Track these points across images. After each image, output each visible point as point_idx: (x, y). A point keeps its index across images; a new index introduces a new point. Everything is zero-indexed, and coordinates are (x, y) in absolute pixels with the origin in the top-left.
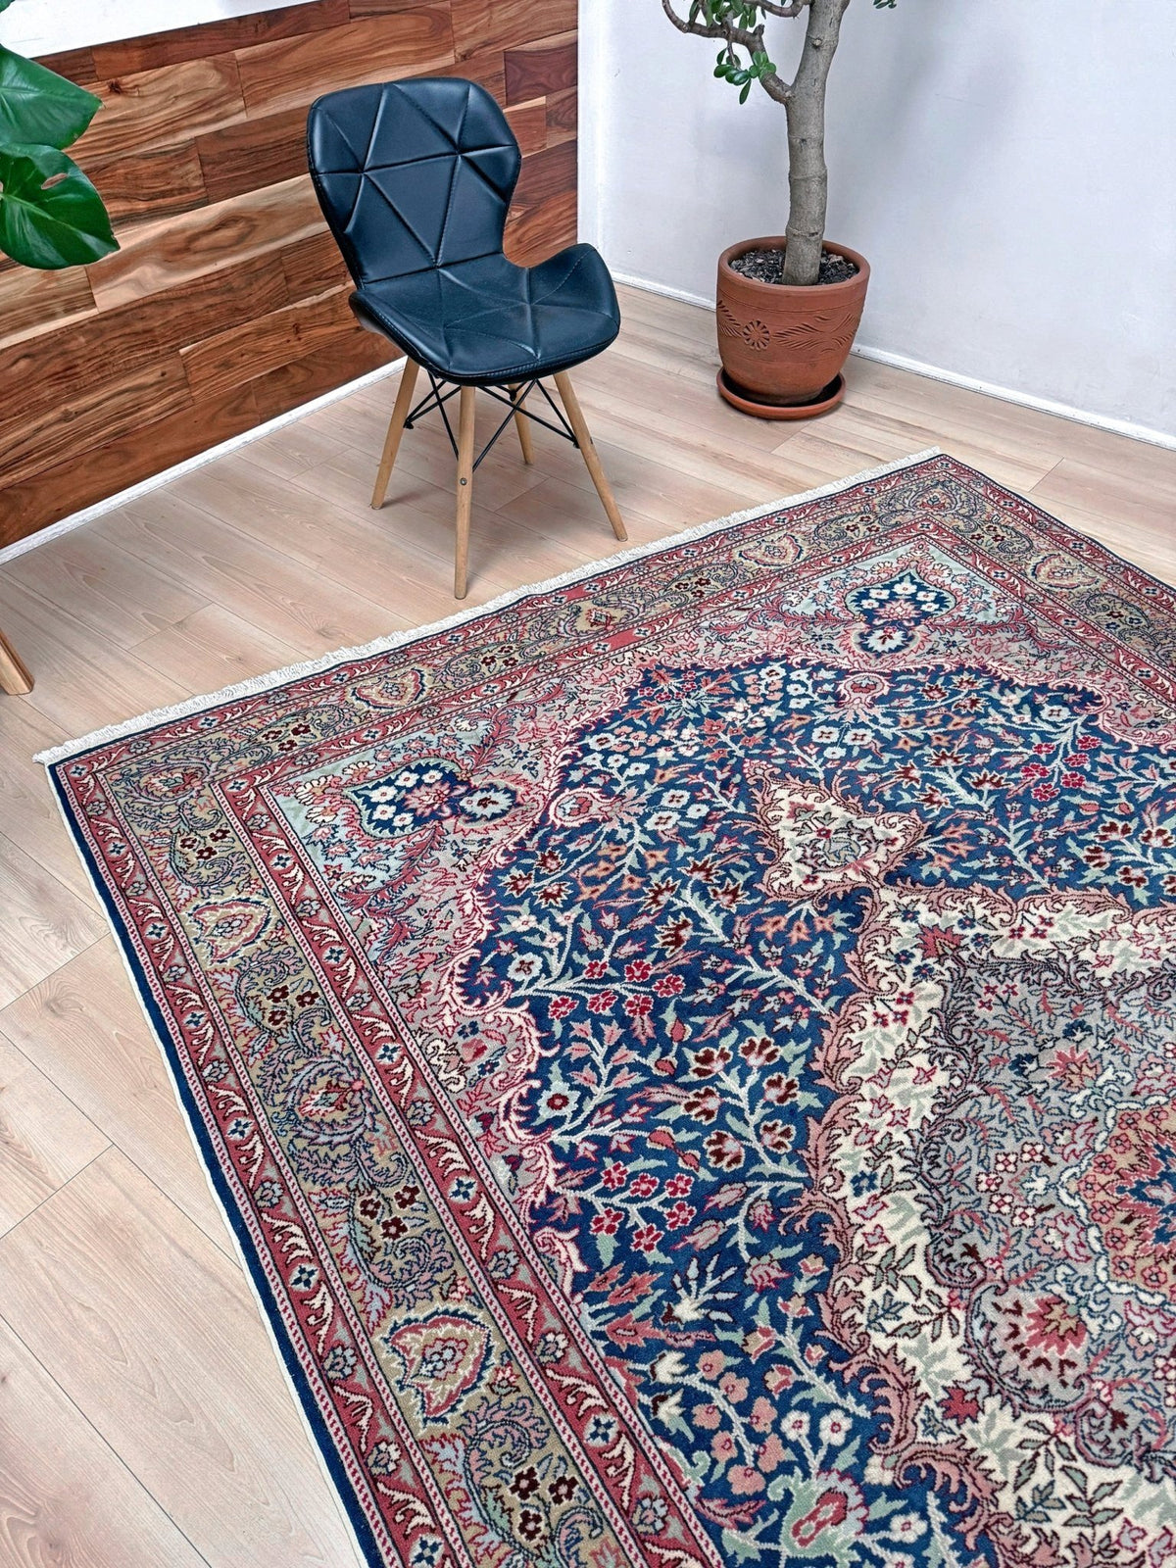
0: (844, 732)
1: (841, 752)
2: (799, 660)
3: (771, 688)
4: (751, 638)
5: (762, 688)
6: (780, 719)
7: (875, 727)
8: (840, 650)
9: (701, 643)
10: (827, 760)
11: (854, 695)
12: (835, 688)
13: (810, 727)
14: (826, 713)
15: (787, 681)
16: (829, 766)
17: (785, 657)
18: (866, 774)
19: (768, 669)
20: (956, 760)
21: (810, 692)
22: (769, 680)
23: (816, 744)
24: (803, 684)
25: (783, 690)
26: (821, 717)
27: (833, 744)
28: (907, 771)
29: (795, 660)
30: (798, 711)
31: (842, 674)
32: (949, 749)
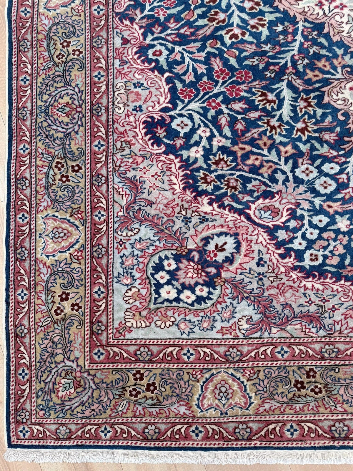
0: (312, 182)
1: (326, 168)
2: (287, 260)
3: (325, 243)
4: (303, 301)
5: (331, 248)
6: (342, 214)
7: (290, 175)
8: (255, 255)
9: (338, 316)
10: (341, 165)
11: (281, 207)
12: (288, 220)
13: (329, 197)
14: (311, 202)
15: (310, 244)
16: (343, 159)
17: (294, 268)
18: (327, 142)
19: (312, 264)
20: (268, 123)
21: (307, 225)
22: (321, 253)
23: (336, 181)
24: (304, 237)
25: (320, 238)
26: (317, 202)
27: (327, 175)
28: (303, 130)
29: (290, 261)
30: (327, 214)
31: (272, 232)
32: (264, 132)
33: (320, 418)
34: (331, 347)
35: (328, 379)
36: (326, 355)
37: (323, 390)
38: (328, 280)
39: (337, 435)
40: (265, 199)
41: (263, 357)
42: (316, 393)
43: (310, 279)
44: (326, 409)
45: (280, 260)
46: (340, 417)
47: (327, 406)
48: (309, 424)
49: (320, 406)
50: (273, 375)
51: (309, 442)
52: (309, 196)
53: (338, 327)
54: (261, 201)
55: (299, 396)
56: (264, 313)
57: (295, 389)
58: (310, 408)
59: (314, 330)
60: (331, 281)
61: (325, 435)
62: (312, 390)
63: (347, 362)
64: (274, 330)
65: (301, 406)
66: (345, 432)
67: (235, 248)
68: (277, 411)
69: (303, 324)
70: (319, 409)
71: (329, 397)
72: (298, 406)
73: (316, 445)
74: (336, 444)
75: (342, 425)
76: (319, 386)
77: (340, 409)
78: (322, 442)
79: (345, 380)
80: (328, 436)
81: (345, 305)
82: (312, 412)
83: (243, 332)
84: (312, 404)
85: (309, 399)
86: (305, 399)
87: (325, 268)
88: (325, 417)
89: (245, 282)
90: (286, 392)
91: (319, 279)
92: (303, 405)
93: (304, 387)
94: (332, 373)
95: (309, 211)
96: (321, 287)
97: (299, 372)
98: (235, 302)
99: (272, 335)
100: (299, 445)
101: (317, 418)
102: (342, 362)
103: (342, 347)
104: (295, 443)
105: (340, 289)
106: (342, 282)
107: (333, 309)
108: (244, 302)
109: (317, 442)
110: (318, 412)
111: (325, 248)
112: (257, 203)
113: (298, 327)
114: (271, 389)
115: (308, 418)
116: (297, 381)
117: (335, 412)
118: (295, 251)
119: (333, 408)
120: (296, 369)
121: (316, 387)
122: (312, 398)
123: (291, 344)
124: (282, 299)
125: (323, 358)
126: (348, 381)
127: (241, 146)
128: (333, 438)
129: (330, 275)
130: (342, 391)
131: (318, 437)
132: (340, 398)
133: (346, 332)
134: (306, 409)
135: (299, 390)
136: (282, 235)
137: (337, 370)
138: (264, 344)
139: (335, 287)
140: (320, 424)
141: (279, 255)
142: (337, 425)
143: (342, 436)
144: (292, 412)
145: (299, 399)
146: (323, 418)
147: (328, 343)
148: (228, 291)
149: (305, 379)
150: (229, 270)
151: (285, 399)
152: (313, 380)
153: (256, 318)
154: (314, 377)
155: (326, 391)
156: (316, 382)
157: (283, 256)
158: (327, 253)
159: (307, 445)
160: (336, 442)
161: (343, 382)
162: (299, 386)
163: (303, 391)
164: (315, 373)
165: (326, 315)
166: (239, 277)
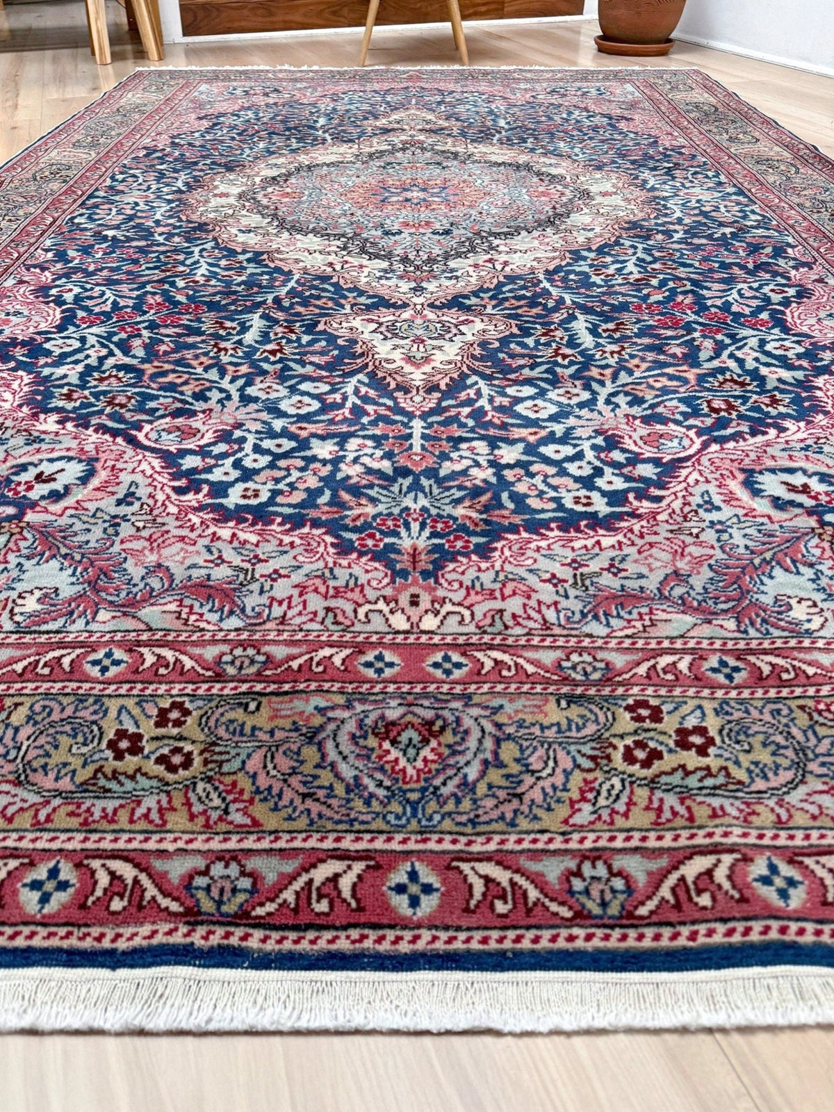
33: (163, 846)
34: (251, 652)
35: (221, 732)
36: (231, 671)
37: (197, 761)
38: (274, 527)
39: (207, 906)
40: (173, 418)
41: (46, 671)
42: (172, 769)
43: (232, 524)
44: (192, 817)
45: (174, 496)
46: (232, 844)
47: (198, 807)
48: (116, 865)
49: (173, 809)
50: (56, 716)
51: (95, 931)
52: (265, 416)
53: (277, 611)
54: (168, 419)
55: (115, 775)
56: (93, 584)
57: (109, 754)
58: (140, 811)
59: (214, 617)
60: (279, 529)
61: (164, 902)
62: (162, 760)
63: (287, 687)
64: (103, 615)
65: (111, 805)
66: (241, 898)
67: (78, 479)
68: (25, 821)
69: (187, 602)
70: (170, 817)
71: (209, 780)
72: (100, 804)
73: (122, 945)
74: (197, 939)
75: (234, 870)
76: (188, 747)
77: (238, 818)
78: (146, 929)
79: (272, 733)
80: (175, 907)
81: (307, 569)
82: (142, 825)
83: (18, 618)
84: (150, 802)
85: (143, 782)
86: (129, 785)
87: (271, 509)
88: (180, 844)
89: (75, 528)
90: (76, 763)
91: (253, 525)
92: (117, 803)
93: (135, 750)
94: (239, 714)
95: (257, 432)
96: (253, 538)
97: (136, 711)
98: (28, 564)
99: (93, 627)
100: (54, 942)
101: (151, 845)
102: (273, 687)
103: (279, 652)
104: (43, 932)
105: (298, 541)
106: (306, 530)
107: (276, 575)
108: (54, 564)
109: (127, 931)
110: (162, 828)
111: (277, 481)
112: (156, 424)
113: (173, 607)
114: (32, 754)
115: (121, 845)
116: (121, 734)
117: (223, 827)
118: (211, 484)
119: (214, 815)
120: (130, 703)
121: (177, 750)
122: (155, 783)
123: (139, 643)
124: (151, 558)
125: (219, 677)
126: (279, 735)
127: (156, 364)
128: (193, 917)
129: (279, 520)
130: (254, 764)
131: (140, 909)
132: (244, 783)
133: (298, 620)
134: (123, 816)
135: (119, 756)
136: (190, 462)
137: (252, 706)
138: (61, 645)
139: (287, 539)
140: (158, 865)
141: (174, 488)
142: (218, 869)
143: (224, 909)
144: (75, 822)
145: (113, 785)
146: (171, 847)
147: (243, 644)
148: (22, 544)
149: (148, 729)
150: (46, 511)
151: (65, 784)
152: (175, 731)
153: (67, 592)
154: (177, 723)
155: (206, 762)
156: (181, 738)
157: (180, 491)
158: (281, 486)
159: (88, 944)
160: (201, 930)
161: (266, 737)
162: (124, 744)
163: (131, 761)
164: (187, 713)
165: (255, 587)
166: (64, 521)
